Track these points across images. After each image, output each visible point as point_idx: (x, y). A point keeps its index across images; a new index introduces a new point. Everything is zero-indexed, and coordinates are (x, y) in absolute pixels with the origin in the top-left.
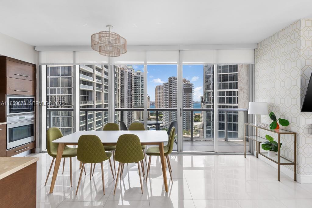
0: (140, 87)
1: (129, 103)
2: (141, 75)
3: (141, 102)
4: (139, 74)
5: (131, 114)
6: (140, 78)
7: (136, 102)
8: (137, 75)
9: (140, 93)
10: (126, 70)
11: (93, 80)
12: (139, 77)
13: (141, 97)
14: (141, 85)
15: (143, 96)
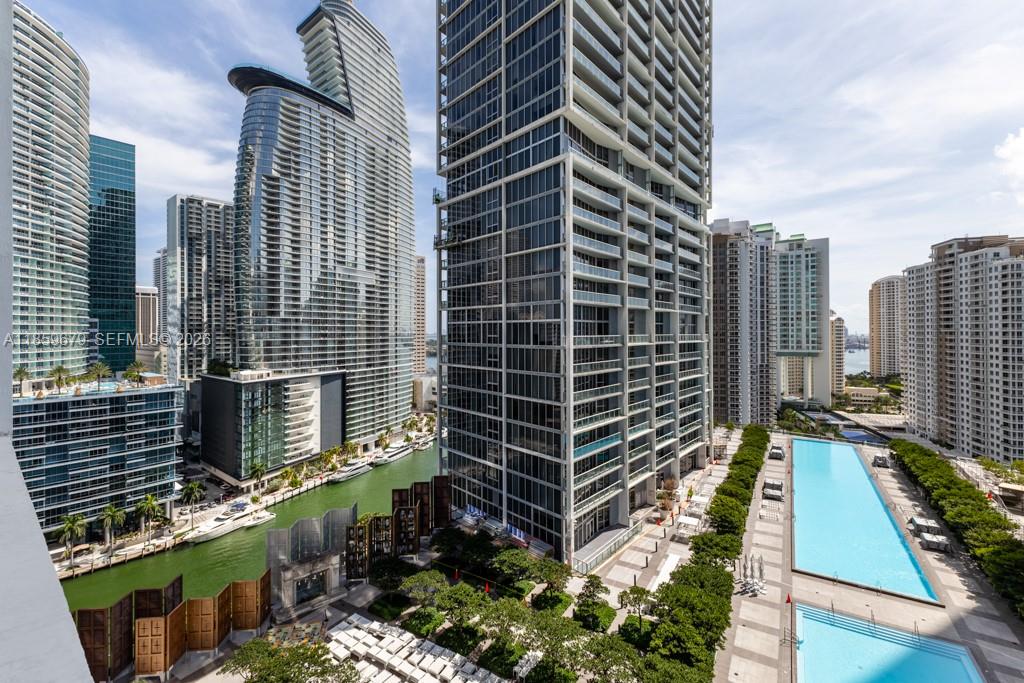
0: (803, 289)
1: (759, 342)
2: (806, 250)
3: (807, 336)
4: (800, 246)
5: (767, 377)
6: (803, 260)
7: (785, 339)
8: (790, 250)
9: (803, 306)
10: (749, 241)
11: (622, 278)
12: (799, 256)
13: (807, 320)
14: (807, 282)
15: (813, 319)
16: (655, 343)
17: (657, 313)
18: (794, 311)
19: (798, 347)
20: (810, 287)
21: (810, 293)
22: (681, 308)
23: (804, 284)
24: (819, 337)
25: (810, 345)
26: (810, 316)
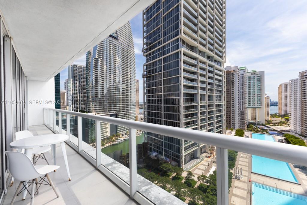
0: (256, 87)
1: (241, 104)
2: (257, 75)
3: (257, 102)
4: (255, 74)
5: (244, 114)
6: (256, 78)
7: (249, 103)
8: (251, 75)
9: (256, 92)
10: (238, 72)
11: (198, 85)
12: (254, 77)
13: (257, 97)
14: (257, 85)
15: (259, 96)
16: (208, 104)
17: (209, 95)
18: (253, 94)
19: (254, 105)
20: (258, 86)
21: (258, 88)
22: (216, 93)
23: (256, 85)
24: (261, 102)
25: (258, 104)
26: (258, 96)
